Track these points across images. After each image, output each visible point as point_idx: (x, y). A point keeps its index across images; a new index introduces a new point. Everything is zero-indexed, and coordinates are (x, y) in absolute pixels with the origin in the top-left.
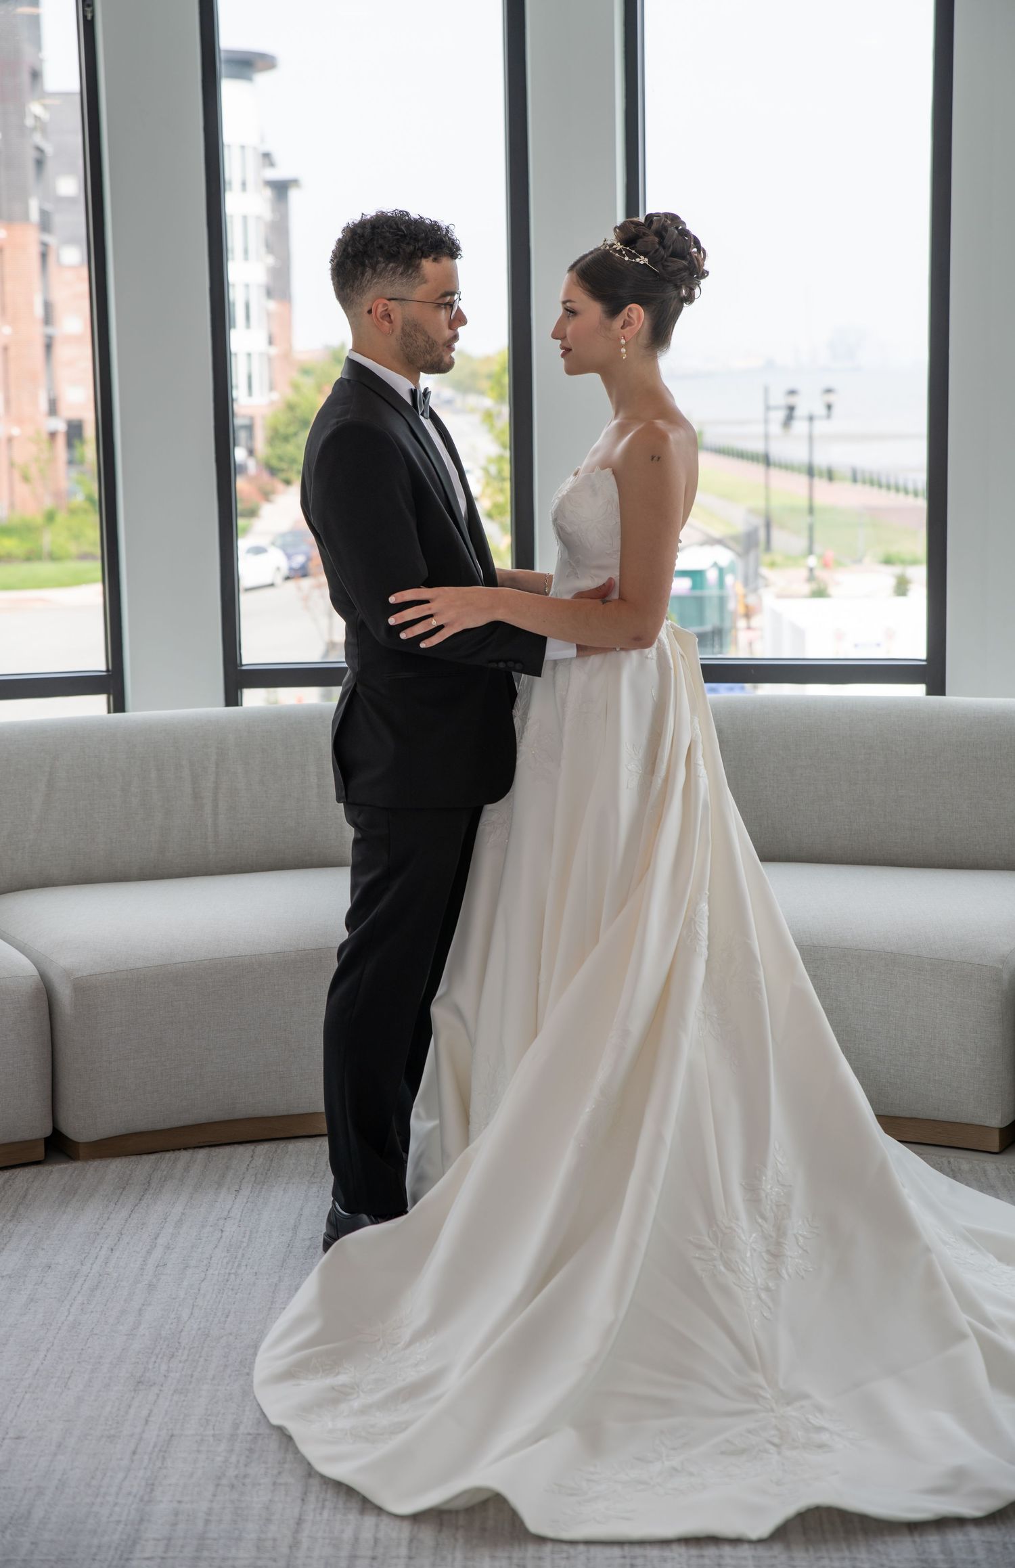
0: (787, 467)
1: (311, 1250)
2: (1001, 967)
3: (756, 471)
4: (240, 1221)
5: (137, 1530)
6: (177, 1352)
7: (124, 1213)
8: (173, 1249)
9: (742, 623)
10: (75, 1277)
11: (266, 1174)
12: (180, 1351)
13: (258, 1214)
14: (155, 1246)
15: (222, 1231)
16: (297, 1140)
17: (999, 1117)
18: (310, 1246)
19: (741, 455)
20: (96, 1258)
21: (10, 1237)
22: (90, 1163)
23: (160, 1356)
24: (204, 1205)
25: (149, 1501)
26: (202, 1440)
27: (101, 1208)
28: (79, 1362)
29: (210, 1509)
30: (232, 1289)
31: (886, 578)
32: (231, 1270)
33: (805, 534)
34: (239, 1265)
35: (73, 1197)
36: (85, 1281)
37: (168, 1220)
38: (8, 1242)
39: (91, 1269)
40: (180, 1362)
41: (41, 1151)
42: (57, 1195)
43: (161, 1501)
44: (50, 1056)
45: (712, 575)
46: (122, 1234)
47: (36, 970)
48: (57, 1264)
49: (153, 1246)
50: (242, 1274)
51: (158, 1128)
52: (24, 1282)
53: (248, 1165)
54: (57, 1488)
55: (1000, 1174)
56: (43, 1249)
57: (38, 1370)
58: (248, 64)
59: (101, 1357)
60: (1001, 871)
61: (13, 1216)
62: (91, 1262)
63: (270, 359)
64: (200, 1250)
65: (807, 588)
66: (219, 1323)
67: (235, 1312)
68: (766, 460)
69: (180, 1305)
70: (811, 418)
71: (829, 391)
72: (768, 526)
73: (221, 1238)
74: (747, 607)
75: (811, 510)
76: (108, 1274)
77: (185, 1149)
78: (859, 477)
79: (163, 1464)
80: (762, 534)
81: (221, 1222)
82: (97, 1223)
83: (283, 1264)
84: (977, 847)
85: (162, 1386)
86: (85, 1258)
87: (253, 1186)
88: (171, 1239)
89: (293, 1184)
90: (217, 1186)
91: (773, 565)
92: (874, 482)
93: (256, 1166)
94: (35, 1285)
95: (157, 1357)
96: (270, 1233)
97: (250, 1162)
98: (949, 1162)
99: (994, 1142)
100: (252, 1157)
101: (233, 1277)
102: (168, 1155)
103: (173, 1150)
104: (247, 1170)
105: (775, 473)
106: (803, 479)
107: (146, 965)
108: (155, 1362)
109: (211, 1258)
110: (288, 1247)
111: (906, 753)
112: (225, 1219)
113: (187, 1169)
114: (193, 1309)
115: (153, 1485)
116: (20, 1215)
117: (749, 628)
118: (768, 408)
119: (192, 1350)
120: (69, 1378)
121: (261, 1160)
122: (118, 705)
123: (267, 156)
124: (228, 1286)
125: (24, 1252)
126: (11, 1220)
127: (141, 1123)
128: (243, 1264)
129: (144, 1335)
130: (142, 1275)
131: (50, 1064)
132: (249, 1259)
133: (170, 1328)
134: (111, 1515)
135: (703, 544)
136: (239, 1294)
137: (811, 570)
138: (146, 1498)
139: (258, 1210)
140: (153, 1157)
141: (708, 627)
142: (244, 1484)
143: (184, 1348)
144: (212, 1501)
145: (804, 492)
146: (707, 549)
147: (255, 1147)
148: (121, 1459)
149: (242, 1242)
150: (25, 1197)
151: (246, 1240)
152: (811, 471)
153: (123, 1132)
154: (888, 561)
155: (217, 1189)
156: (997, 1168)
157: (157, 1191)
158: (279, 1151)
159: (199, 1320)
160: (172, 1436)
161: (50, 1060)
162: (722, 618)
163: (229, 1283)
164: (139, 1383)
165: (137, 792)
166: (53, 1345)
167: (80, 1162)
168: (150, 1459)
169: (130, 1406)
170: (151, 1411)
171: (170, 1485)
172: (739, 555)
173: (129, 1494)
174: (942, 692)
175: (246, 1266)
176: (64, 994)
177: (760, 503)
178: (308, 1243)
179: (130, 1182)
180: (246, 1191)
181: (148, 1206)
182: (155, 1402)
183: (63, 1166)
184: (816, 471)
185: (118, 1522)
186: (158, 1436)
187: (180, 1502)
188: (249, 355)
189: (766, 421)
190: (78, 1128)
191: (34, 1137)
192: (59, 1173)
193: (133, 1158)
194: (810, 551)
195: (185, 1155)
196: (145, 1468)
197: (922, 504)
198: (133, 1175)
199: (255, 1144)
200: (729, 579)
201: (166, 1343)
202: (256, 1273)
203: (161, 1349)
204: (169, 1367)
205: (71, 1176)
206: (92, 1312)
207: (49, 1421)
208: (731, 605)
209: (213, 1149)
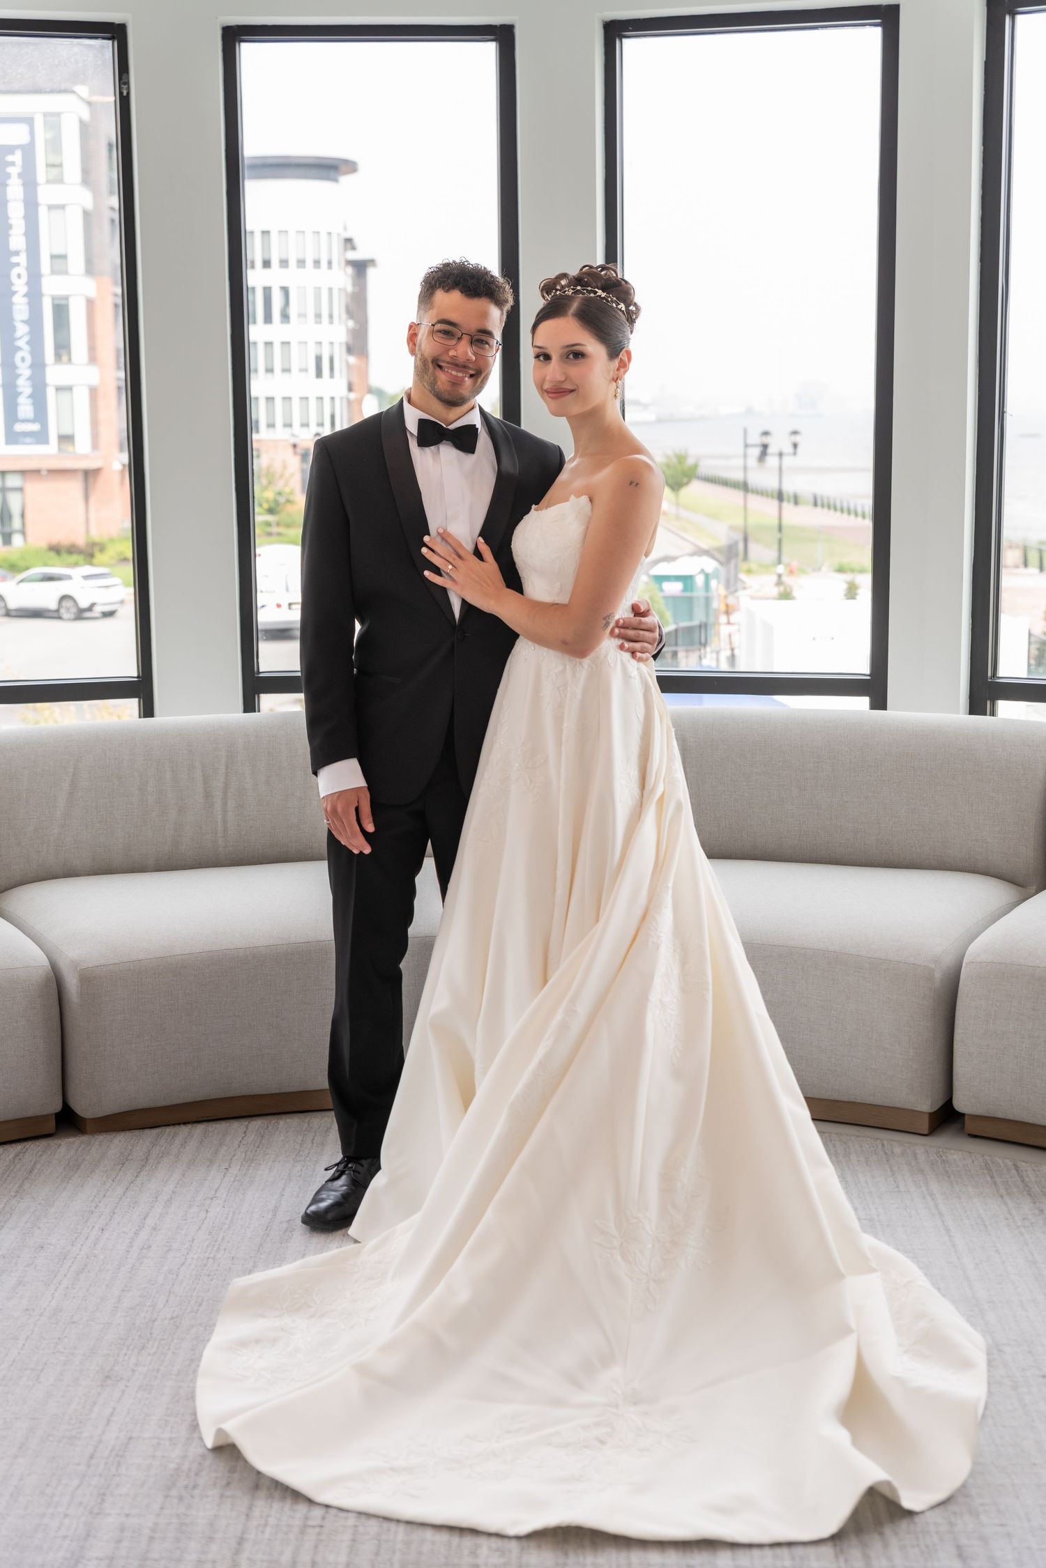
0: (761, 493)
1: (287, 1234)
2: (934, 966)
3: (736, 496)
4: (225, 1201)
5: (82, 1548)
6: (148, 1343)
7: (120, 1191)
8: (159, 1230)
9: (723, 619)
10: (65, 1258)
11: (256, 1151)
12: (151, 1343)
13: (243, 1194)
14: (143, 1227)
15: (207, 1211)
16: (288, 1115)
17: (929, 1102)
18: (287, 1229)
19: (725, 483)
20: (87, 1238)
21: (11, 1214)
22: (96, 1137)
23: (131, 1347)
24: (195, 1183)
25: (98, 1514)
26: (159, 1444)
27: (99, 1185)
28: (54, 1353)
29: (156, 1524)
30: (209, 1275)
31: (839, 583)
32: (210, 1254)
33: (776, 547)
34: (218, 1249)
35: (76, 1173)
36: (73, 1263)
37: (159, 1199)
38: (8, 1220)
39: (80, 1251)
40: (149, 1354)
41: (52, 1125)
42: (61, 1171)
43: (109, 1514)
44: (59, 1039)
45: (700, 580)
46: (114, 1213)
47: (47, 960)
48: (50, 1244)
49: (141, 1227)
50: (220, 1259)
51: (160, 1105)
52: (16, 1264)
53: (240, 1142)
54: (12, 1495)
55: (929, 1157)
56: (39, 1228)
57: (14, 1361)
59: (75, 1348)
60: (933, 871)
61: (17, 1192)
62: (81, 1243)
63: (349, 402)
64: (183, 1232)
65: (775, 591)
66: (192, 1312)
67: (208, 1300)
68: (744, 487)
69: (157, 1292)
70: (781, 455)
71: (795, 433)
72: (746, 540)
73: (205, 1219)
74: (727, 606)
75: (780, 529)
76: (95, 1256)
77: (184, 1124)
78: (819, 502)
79: (117, 1470)
80: (741, 546)
81: (208, 1202)
82: (92, 1201)
83: (259, 1248)
84: (914, 849)
85: (128, 1381)
86: (76, 1238)
87: (242, 1164)
88: (158, 1219)
89: (279, 1162)
90: (208, 1163)
91: (749, 571)
92: (830, 506)
93: (247, 1143)
94: (26, 1267)
95: (128, 1349)
96: (251, 1214)
97: (243, 1138)
98: (883, 1145)
99: (924, 1125)
100: (245, 1133)
101: (211, 1261)
102: (168, 1130)
103: (174, 1125)
104: (239, 1147)
105: (751, 497)
106: (775, 503)
107: (148, 957)
108: (126, 1354)
109: (193, 1240)
110: (266, 1230)
111: (850, 763)
112: (212, 1199)
113: (183, 1145)
114: (169, 1296)
115: (104, 1494)
116: (24, 1190)
117: (729, 623)
118: (746, 446)
119: (162, 1342)
120: (42, 1370)
121: (253, 1136)
122: (148, 710)
123: (349, 241)
124: (205, 1271)
125: (22, 1230)
126: (15, 1196)
127: (144, 1101)
128: (222, 1248)
129: (119, 1324)
130: (127, 1258)
131: (60, 1046)
132: (228, 1242)
133: (145, 1317)
134: (59, 1528)
135: (693, 554)
136: (214, 1280)
137: (780, 576)
138: (96, 1511)
139: (244, 1190)
140: (155, 1132)
141: (696, 622)
142: (192, 1496)
143: (155, 1339)
144: (158, 1515)
145: (776, 513)
146: (696, 558)
147: (249, 1123)
148: (79, 1464)
149: (224, 1224)
150: (31, 1172)
151: (228, 1222)
152: (780, 496)
153: (127, 1109)
154: (841, 570)
155: (208, 1167)
156: (927, 1152)
157: (153, 1167)
158: (270, 1128)
159: (173, 1309)
160: (131, 1438)
161: (60, 1043)
162: (707, 614)
163: (206, 1268)
164: (107, 1378)
165: (153, 791)
166: (32, 1333)
167: (86, 1136)
168: (106, 1463)
169: (95, 1403)
170: (114, 1409)
171: (121, 1495)
172: (721, 563)
173: (81, 1504)
174: (884, 707)
175: (225, 1249)
176: (72, 983)
177: (739, 521)
178: (285, 1226)
179: (130, 1157)
180: (234, 1170)
181: (142, 1183)
182: (120, 1399)
183: (71, 1140)
184: (785, 497)
185: (65, 1537)
186: (117, 1438)
187: (127, 1515)
188: (333, 399)
189: (745, 456)
190: (84, 1106)
191: (45, 1113)
192: (66, 1147)
193: (137, 1132)
194: (779, 561)
195: (184, 1130)
196: (100, 1475)
197: (868, 524)
198: (134, 1150)
199: (249, 1119)
200: (713, 583)
201: (139, 1333)
202: (233, 1258)
203: (133, 1340)
204: (138, 1360)
205: (77, 1150)
206: (74, 1297)
207: (16, 1418)
208: (715, 605)
209: (210, 1124)
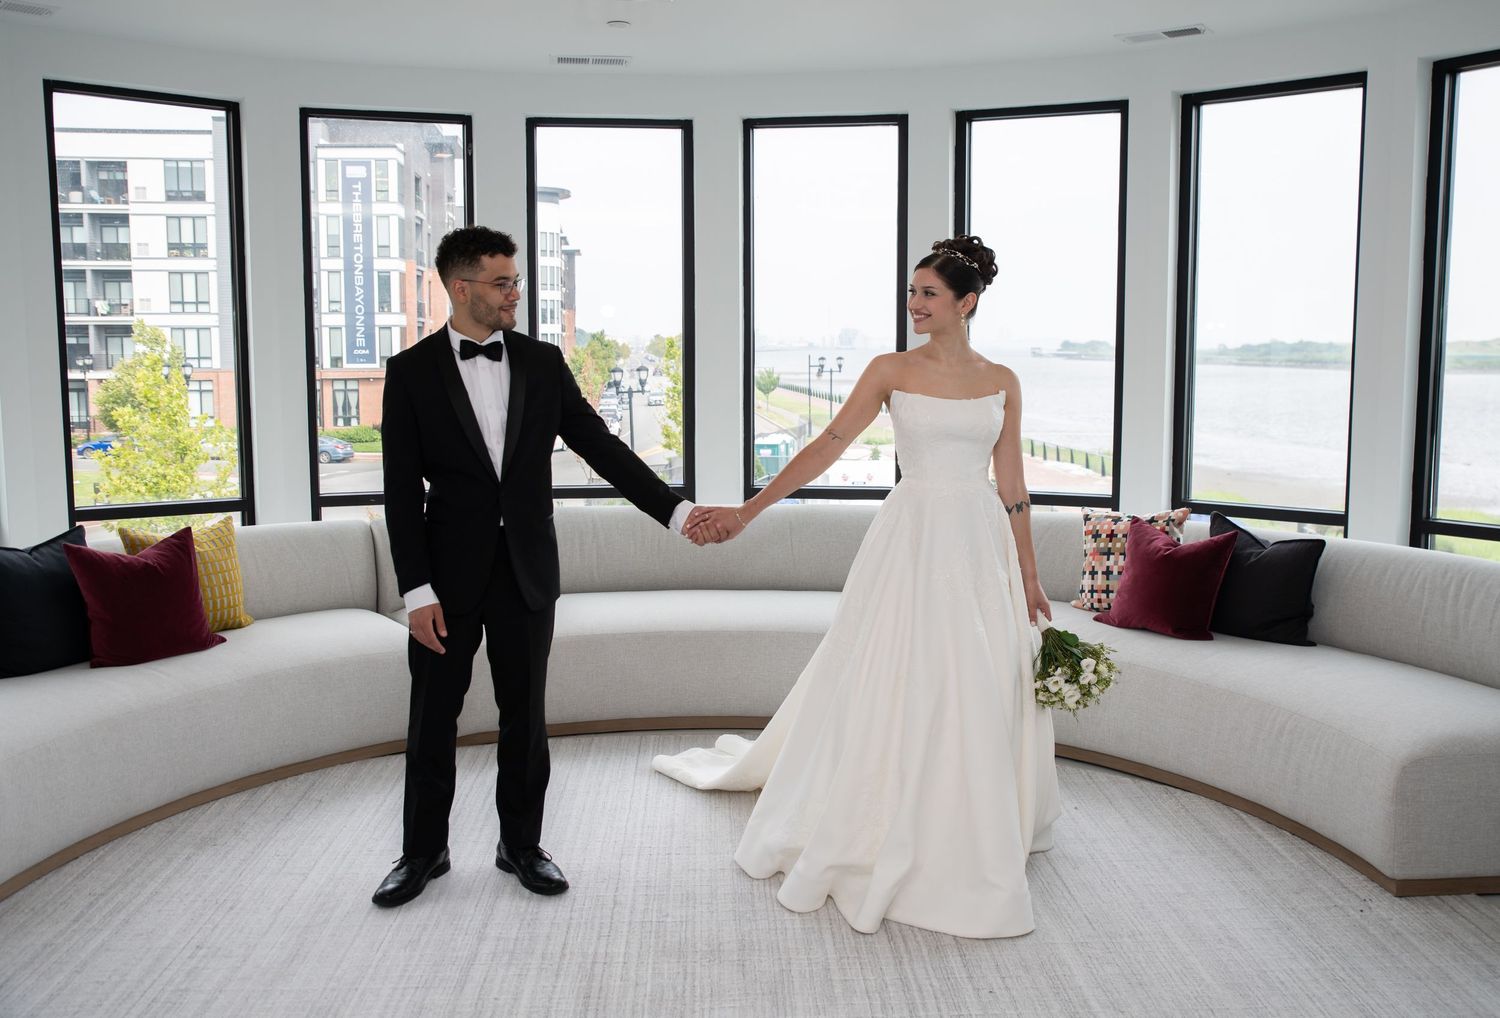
0: (819, 396)
3: (804, 398)
19: (796, 389)
45: (782, 448)
58: (557, 195)
68: (809, 392)
70: (831, 372)
71: (840, 358)
72: (810, 424)
80: (807, 428)
105: (813, 398)
106: (828, 401)
118: (810, 367)
123: (563, 238)
135: (778, 433)
145: (828, 408)
152: (831, 398)
177: (806, 413)
189: (809, 373)
